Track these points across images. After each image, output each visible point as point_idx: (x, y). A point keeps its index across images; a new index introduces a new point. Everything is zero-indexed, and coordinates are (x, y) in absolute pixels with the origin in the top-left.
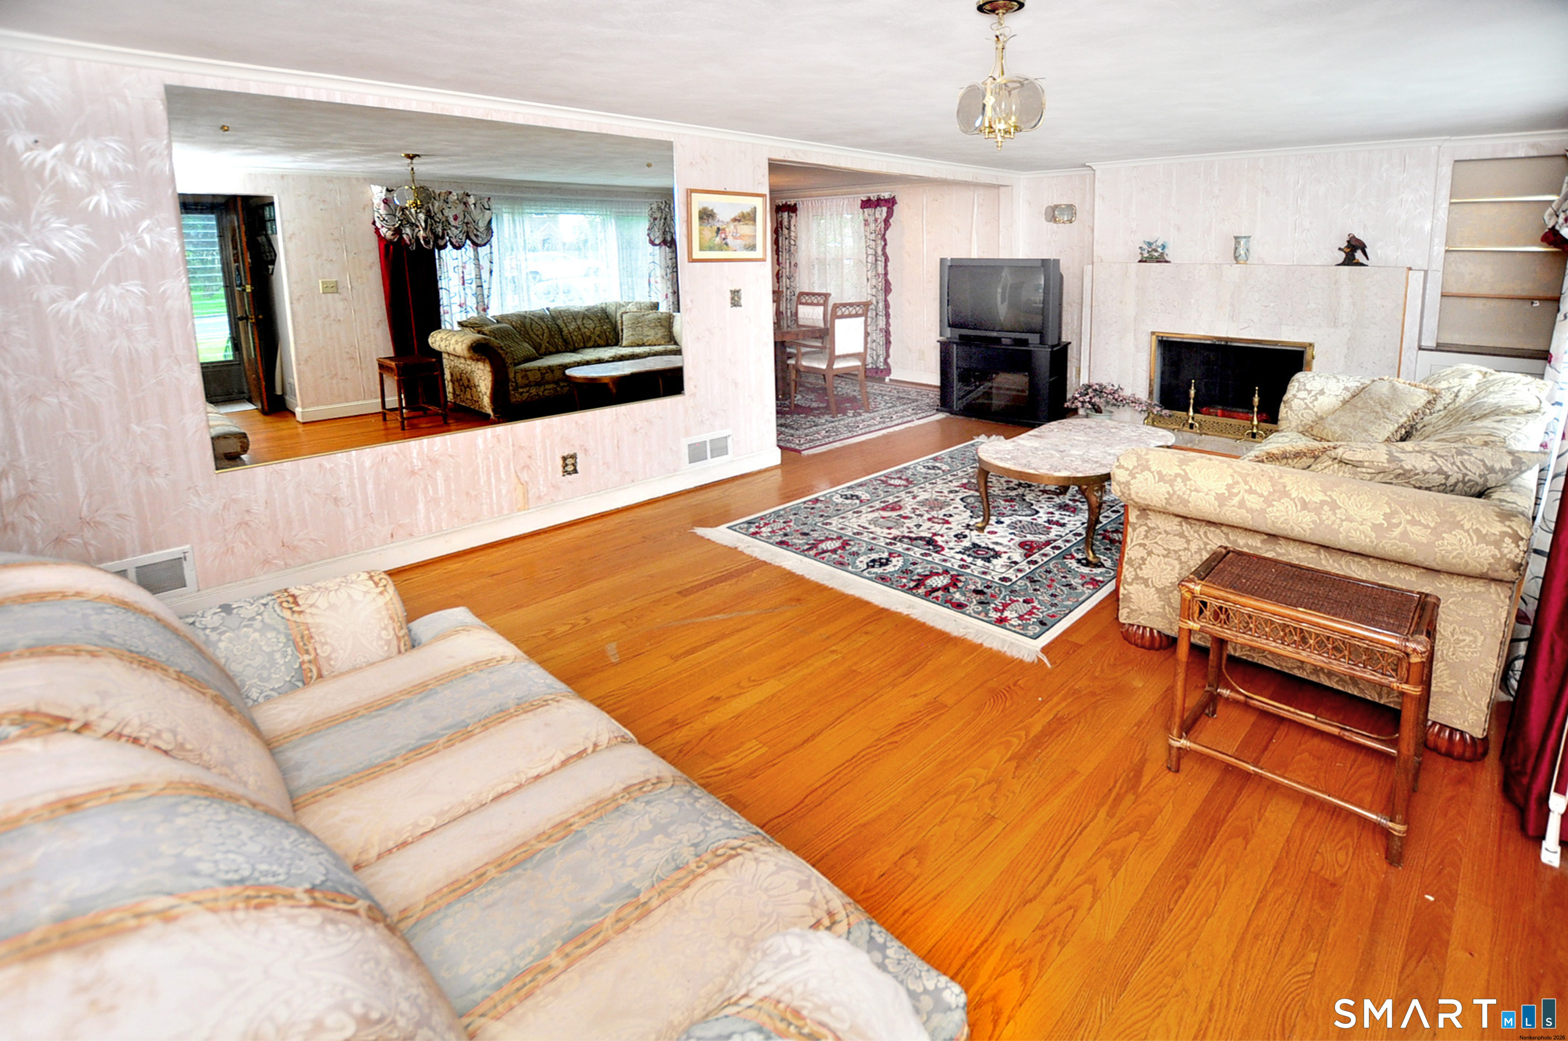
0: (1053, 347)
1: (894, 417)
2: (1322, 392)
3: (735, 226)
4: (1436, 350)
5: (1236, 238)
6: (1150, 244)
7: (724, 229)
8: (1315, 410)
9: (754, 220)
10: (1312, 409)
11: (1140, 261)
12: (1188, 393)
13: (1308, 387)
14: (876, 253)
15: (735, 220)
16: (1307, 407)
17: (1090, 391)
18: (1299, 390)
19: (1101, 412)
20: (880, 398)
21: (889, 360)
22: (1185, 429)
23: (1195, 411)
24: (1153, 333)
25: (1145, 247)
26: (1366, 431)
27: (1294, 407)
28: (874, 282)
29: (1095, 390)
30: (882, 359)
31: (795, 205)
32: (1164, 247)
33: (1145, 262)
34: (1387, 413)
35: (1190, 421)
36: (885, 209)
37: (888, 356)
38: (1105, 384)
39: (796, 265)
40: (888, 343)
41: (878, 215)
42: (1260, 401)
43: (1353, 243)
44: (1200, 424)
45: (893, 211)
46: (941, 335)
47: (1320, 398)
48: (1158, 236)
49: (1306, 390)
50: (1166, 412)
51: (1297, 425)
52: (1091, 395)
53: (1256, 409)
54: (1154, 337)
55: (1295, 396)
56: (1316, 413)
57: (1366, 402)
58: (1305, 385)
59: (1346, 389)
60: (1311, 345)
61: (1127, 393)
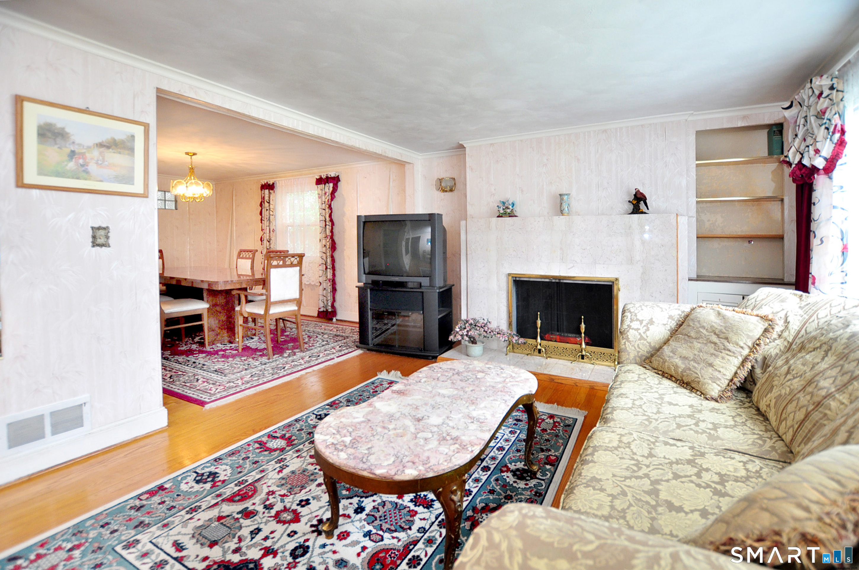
0: (440, 288)
1: (321, 355)
2: (651, 322)
3: (101, 153)
4: (697, 280)
5: (561, 195)
6: (504, 203)
7: (83, 155)
8: (649, 340)
9: (131, 150)
10: (645, 340)
11: (498, 217)
12: (536, 323)
13: (639, 317)
14: (326, 219)
15: (101, 145)
16: (642, 338)
17: (467, 325)
18: (632, 321)
19: (476, 343)
20: (320, 337)
21: (335, 304)
22: (535, 353)
23: (542, 339)
24: (509, 275)
25: (501, 205)
26: (711, 365)
27: (631, 338)
28: (324, 242)
29: (471, 324)
30: (330, 304)
31: (273, 183)
32: (513, 205)
33: (502, 217)
34: (727, 344)
35: (539, 347)
36: (331, 185)
37: (334, 300)
38: (478, 319)
39: (273, 231)
40: (334, 290)
41: (327, 190)
42: (585, 328)
43: (639, 196)
44: (545, 349)
45: (337, 187)
46: (359, 281)
47: (651, 327)
48: (509, 196)
49: (637, 320)
50: (522, 340)
51: (635, 357)
52: (468, 329)
53: (583, 335)
54: (510, 277)
55: (629, 326)
56: (650, 343)
57: (698, 332)
58: (636, 315)
59: (671, 317)
60: (617, 279)
61: (493, 325)
